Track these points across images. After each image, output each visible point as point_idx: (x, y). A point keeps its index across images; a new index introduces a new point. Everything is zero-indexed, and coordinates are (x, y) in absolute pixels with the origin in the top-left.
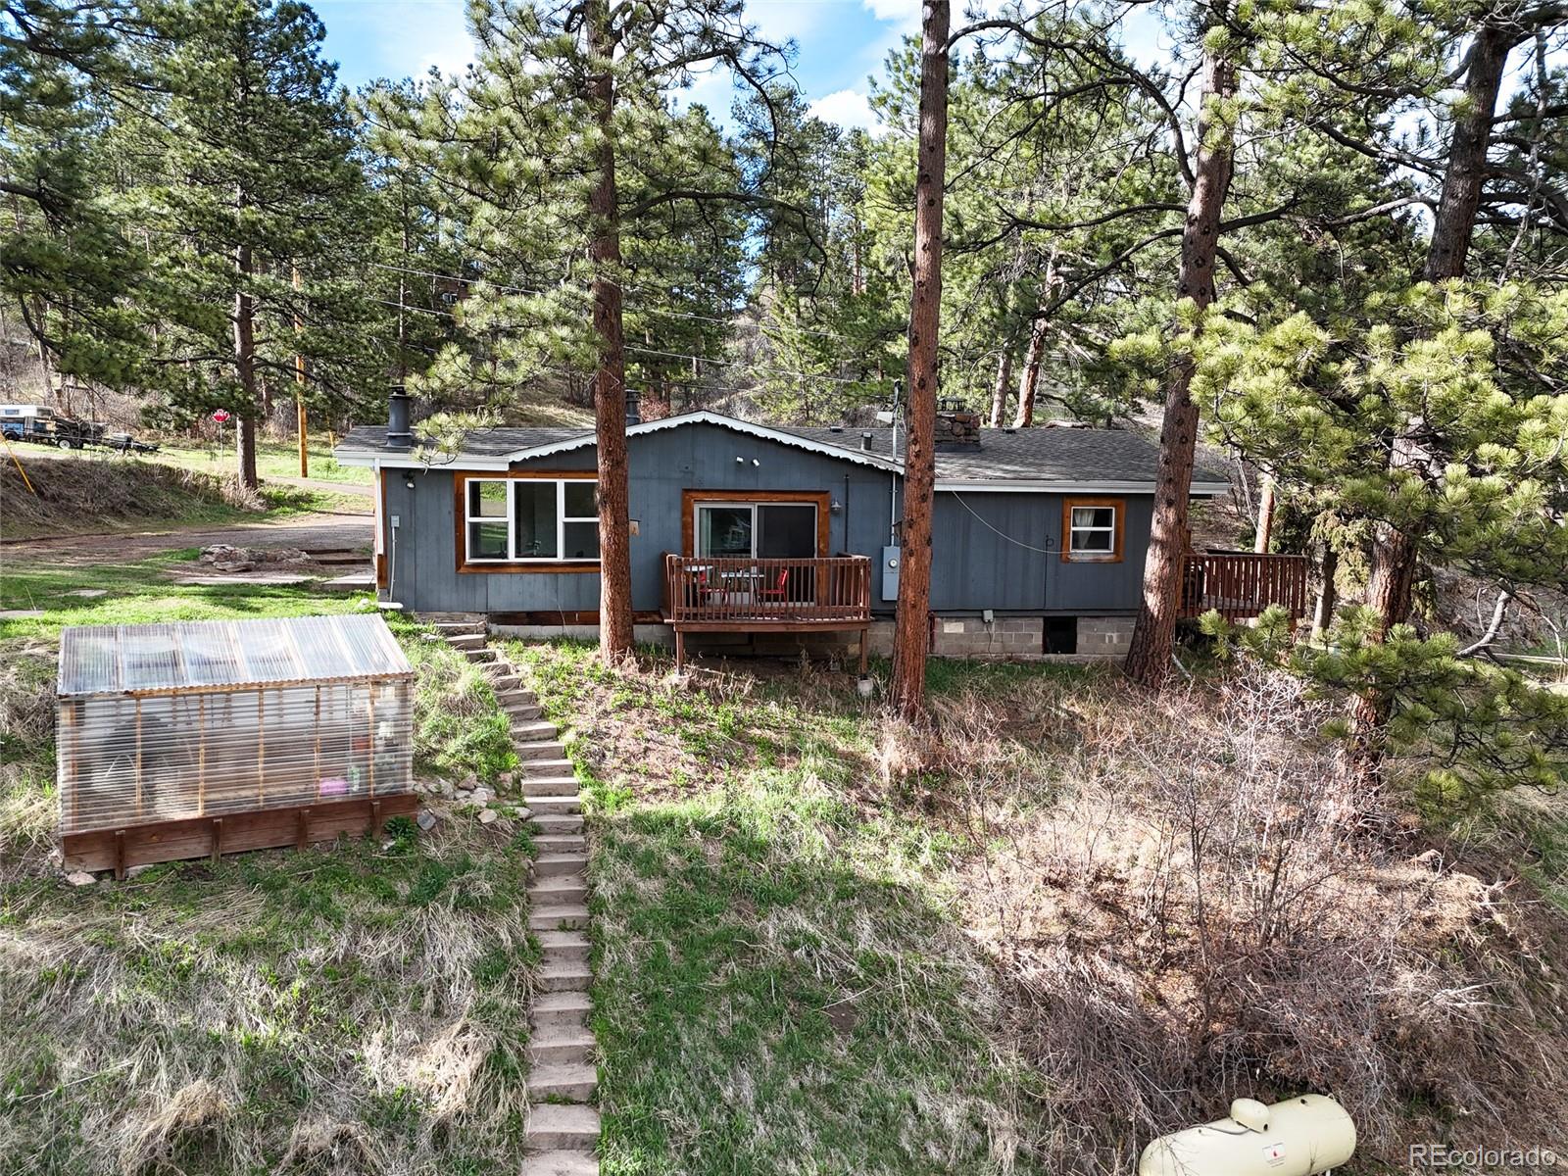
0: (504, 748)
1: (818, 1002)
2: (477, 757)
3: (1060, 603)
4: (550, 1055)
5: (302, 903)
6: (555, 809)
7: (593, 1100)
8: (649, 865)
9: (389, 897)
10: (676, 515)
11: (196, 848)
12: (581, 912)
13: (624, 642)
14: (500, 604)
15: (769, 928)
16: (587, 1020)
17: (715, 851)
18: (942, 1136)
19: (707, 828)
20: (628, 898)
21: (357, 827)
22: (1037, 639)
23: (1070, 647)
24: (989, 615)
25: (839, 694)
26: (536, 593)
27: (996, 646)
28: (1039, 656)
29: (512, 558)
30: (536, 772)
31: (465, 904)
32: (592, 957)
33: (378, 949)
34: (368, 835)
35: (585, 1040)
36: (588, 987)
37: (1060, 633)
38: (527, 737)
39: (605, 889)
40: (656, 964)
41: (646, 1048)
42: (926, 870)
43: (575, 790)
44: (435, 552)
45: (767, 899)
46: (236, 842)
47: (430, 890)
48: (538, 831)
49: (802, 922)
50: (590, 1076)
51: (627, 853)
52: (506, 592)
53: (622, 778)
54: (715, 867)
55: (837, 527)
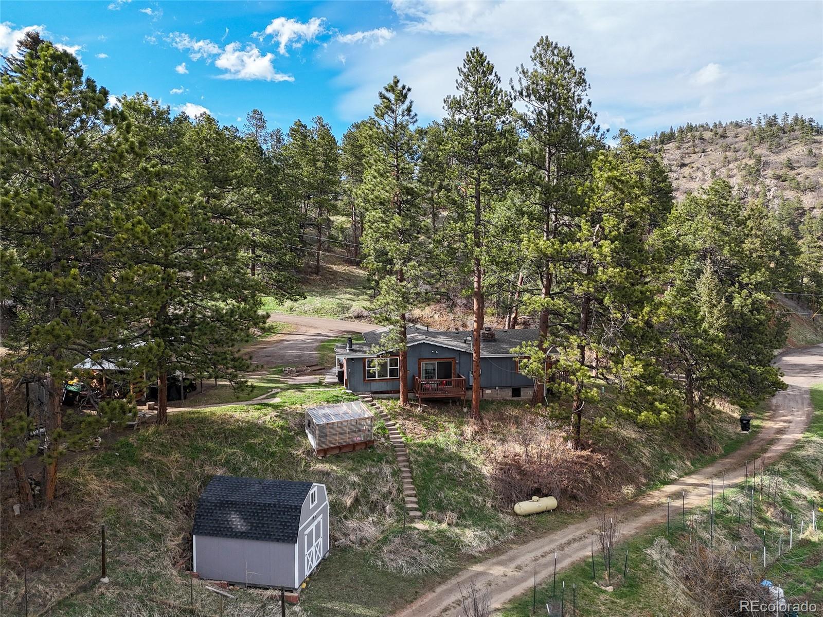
0: (384, 429)
1: (455, 480)
2: (380, 431)
3: (516, 385)
4: (407, 489)
5: (359, 462)
6: (398, 442)
7: (415, 496)
8: (419, 454)
9: (374, 461)
10: (417, 365)
11: (337, 452)
12: (407, 464)
13: (406, 400)
14: (374, 390)
15: (446, 466)
16: (412, 483)
17: (432, 451)
18: (478, 503)
19: (430, 446)
20: (416, 461)
21: (364, 447)
22: (510, 394)
23: (519, 396)
24: (497, 388)
25: (458, 412)
26: (383, 386)
27: (500, 396)
28: (511, 398)
29: (377, 378)
30: (392, 434)
31: (387, 462)
32: (411, 472)
33: (374, 470)
34: (365, 449)
35: (412, 486)
36: (411, 478)
37: (516, 392)
38: (389, 426)
39: (412, 459)
40: (424, 473)
41: (424, 487)
42: (478, 455)
43: (401, 438)
44: (359, 377)
45: (444, 461)
46: (343, 451)
47: (380, 460)
48: (395, 447)
49: (451, 465)
50: (415, 492)
51: (415, 452)
52: (375, 387)
53: (411, 435)
54: (433, 454)
55: (457, 366)
